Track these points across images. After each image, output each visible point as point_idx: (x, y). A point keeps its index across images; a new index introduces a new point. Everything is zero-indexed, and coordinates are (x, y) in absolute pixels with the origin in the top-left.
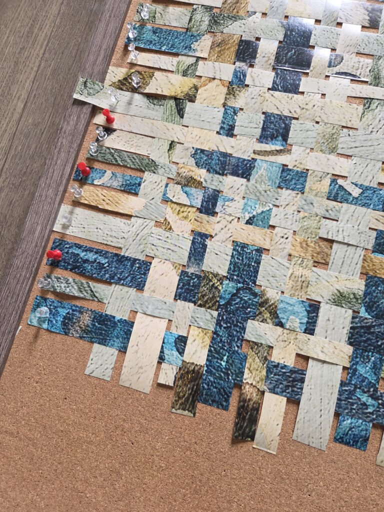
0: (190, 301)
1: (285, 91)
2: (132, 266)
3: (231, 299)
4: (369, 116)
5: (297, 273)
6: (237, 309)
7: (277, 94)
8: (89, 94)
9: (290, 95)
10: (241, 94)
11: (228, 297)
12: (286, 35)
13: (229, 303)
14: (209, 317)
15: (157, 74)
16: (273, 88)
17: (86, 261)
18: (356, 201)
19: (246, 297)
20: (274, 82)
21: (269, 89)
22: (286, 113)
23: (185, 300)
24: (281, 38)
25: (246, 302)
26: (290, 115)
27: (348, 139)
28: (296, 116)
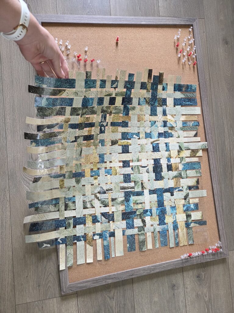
0: (163, 98)
1: (157, 159)
2: (178, 103)
3: (155, 101)
4: (137, 157)
5: (143, 112)
6: (154, 99)
7: (159, 158)
8: (204, 144)
9: (156, 158)
10: (167, 155)
11: (156, 102)
12: (161, 175)
13: (156, 100)
14: (159, 96)
15: (189, 156)
16: (160, 159)
17: (188, 102)
18: (134, 134)
19: (152, 103)
20: (160, 161)
21: (161, 159)
22: (155, 153)
23: (165, 98)
24: (162, 173)
25: (152, 102)
26: (154, 153)
27: (139, 149)
28: (153, 153)
